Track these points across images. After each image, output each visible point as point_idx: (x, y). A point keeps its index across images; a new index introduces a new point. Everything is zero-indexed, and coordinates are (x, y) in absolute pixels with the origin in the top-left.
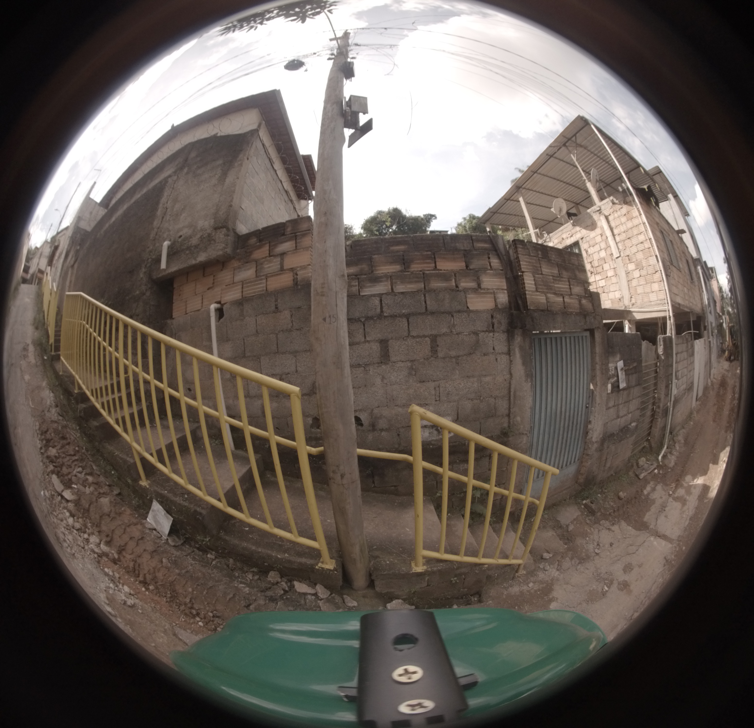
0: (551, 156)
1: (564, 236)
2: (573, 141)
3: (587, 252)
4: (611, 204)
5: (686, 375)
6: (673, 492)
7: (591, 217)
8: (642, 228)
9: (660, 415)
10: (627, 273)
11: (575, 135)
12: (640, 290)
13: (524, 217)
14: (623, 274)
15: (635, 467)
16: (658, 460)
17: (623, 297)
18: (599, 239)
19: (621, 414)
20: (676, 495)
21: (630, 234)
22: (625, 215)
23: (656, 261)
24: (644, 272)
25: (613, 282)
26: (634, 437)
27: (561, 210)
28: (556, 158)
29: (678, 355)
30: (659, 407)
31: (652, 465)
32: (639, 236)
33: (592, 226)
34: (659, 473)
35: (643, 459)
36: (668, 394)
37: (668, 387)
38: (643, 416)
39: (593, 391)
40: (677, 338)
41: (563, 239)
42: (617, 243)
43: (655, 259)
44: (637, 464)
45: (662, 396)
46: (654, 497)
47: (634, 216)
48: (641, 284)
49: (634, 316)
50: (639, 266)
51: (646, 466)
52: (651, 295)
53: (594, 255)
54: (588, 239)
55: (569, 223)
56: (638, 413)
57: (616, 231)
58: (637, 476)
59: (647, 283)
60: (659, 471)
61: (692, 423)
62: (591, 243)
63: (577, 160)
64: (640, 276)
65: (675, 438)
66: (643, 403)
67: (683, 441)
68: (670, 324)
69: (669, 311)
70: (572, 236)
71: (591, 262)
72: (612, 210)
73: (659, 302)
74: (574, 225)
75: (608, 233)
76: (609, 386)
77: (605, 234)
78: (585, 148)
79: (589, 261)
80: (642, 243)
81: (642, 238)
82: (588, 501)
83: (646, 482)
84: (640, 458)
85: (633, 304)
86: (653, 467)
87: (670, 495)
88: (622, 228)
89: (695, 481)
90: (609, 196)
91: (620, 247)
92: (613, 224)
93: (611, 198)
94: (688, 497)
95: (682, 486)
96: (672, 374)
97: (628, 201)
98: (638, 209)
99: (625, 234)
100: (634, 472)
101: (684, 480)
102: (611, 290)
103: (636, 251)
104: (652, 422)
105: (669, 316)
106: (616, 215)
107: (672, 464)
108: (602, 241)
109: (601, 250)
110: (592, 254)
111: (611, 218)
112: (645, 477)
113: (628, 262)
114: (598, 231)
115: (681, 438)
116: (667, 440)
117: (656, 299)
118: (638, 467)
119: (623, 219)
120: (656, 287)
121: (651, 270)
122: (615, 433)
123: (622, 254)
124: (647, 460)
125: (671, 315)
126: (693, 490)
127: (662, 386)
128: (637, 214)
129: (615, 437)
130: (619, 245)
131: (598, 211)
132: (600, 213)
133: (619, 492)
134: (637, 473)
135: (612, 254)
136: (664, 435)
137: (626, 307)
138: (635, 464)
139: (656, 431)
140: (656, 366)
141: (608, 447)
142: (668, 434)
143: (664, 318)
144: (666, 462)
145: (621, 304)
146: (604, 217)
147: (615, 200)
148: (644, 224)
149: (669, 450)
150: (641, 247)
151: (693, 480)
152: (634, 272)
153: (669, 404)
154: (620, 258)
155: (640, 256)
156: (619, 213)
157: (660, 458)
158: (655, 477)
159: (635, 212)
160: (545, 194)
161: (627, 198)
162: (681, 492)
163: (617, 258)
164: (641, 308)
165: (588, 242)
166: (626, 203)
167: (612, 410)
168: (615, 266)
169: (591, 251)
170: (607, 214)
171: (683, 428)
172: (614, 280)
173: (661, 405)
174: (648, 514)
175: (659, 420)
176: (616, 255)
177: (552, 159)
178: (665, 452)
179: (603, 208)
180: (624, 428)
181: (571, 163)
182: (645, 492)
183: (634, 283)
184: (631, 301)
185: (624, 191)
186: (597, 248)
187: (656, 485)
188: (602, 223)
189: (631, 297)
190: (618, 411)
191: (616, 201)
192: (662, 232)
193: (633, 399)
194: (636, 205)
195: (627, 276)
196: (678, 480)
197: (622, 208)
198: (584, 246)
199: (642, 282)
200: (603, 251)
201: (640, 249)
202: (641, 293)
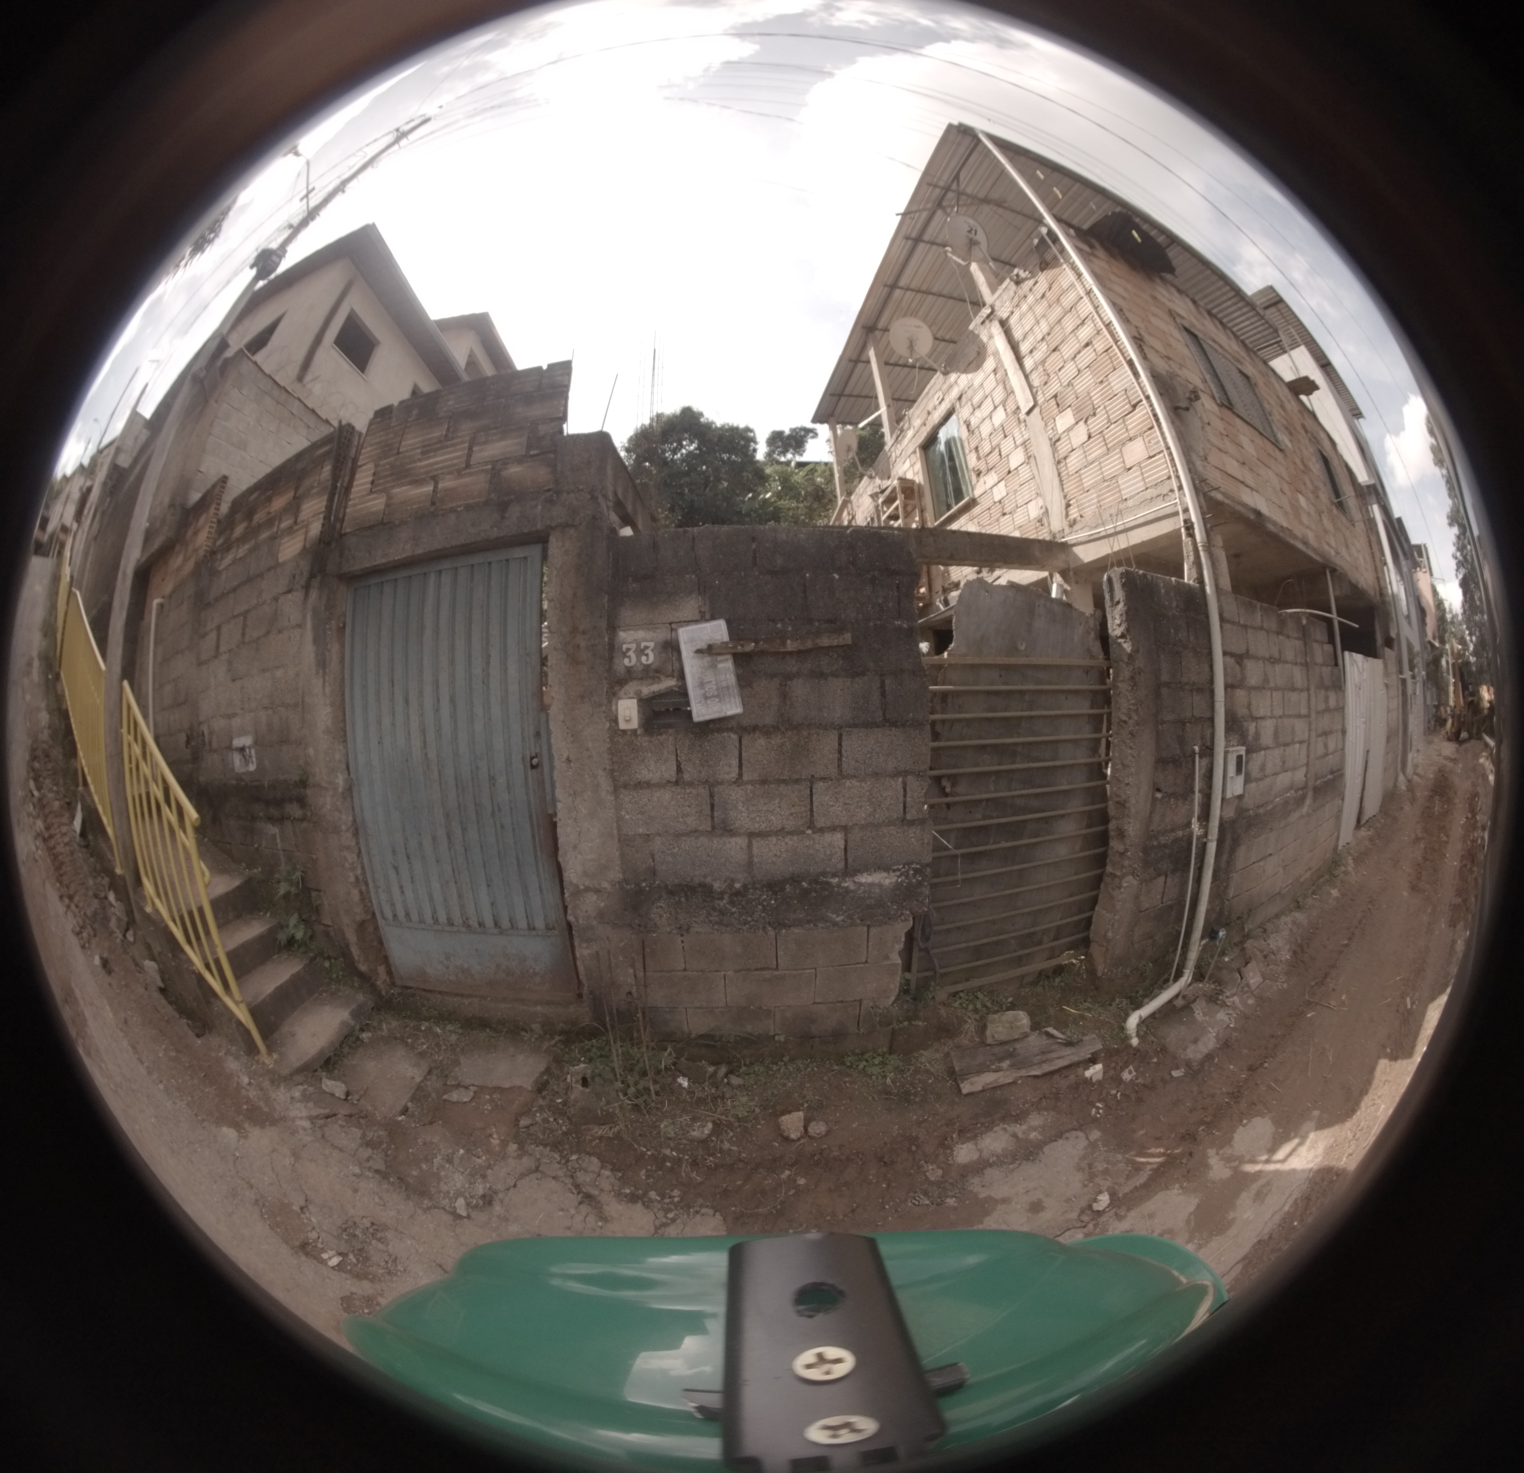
1: (930, 408)
4: (1014, 286)
7: (975, 337)
8: (1086, 307)
10: (1054, 443)
12: (1089, 477)
14: (1044, 450)
16: (1122, 1026)
17: (1047, 512)
18: (990, 383)
21: (1056, 338)
23: (1131, 376)
25: (1023, 479)
32: (1080, 331)
33: (978, 358)
41: (929, 413)
42: (1026, 377)
43: (1129, 374)
46: (1001, 1192)
47: (1065, 286)
48: (1090, 458)
49: (1076, 557)
50: (1085, 416)
51: (1030, 1045)
52: (1123, 480)
53: (982, 427)
54: (970, 393)
55: (937, 374)
57: (1024, 348)
58: (952, 1079)
59: (1109, 451)
60: (1112, 1070)
62: (976, 400)
64: (1090, 437)
69: (1186, 510)
70: (943, 400)
71: (977, 448)
72: (1016, 299)
73: (1150, 493)
74: (946, 373)
75: (1008, 360)
77: (1003, 366)
79: (973, 446)
80: (1087, 345)
81: (1085, 333)
83: (994, 1109)
85: (1073, 524)
88: (1039, 331)
89: (1283, 1152)
91: (1036, 382)
92: (1018, 335)
93: (1015, 272)
96: (1208, 720)
97: (1050, 260)
98: (1072, 265)
99: (1044, 344)
100: (943, 1058)
102: (1020, 502)
103: (1074, 371)
105: (1189, 525)
106: (1025, 307)
108: (998, 384)
109: (995, 408)
110: (978, 427)
111: (1013, 320)
112: (999, 1088)
113: (1056, 412)
114: (989, 364)
117: (1141, 486)
118: (980, 1044)
120: (1137, 450)
121: (1119, 408)
123: (1040, 396)
125: (1194, 520)
128: (1073, 278)
130: (1033, 377)
131: (988, 317)
132: (992, 319)
134: (959, 1069)
135: (1018, 408)
137: (1054, 536)
138: (971, 1027)
140: (1103, 679)
141: (684, 930)
142: (1196, 934)
143: (1174, 537)
144: (1170, 1035)
145: (1044, 532)
146: (999, 325)
147: (1022, 273)
148: (1089, 293)
150: (1086, 357)
152: (1072, 434)
154: (1036, 411)
156: (1030, 299)
157: (1136, 1018)
158: (1074, 1095)
159: (1068, 276)
161: (1047, 254)
163: (1029, 413)
164: (1096, 527)
165: (971, 400)
166: (1044, 265)
168: (1026, 437)
170: (1005, 316)
172: (1025, 473)
176: (1026, 406)
179: (998, 304)
183: (1074, 462)
184: (1065, 516)
186: (988, 406)
187: (1053, 1136)
188: (995, 341)
189: (1068, 505)
192: (1192, 335)
195: (1055, 451)
197: (1036, 282)
198: (962, 414)
199: (1097, 452)
200: (1001, 409)
201: (1082, 366)
202: (1094, 486)
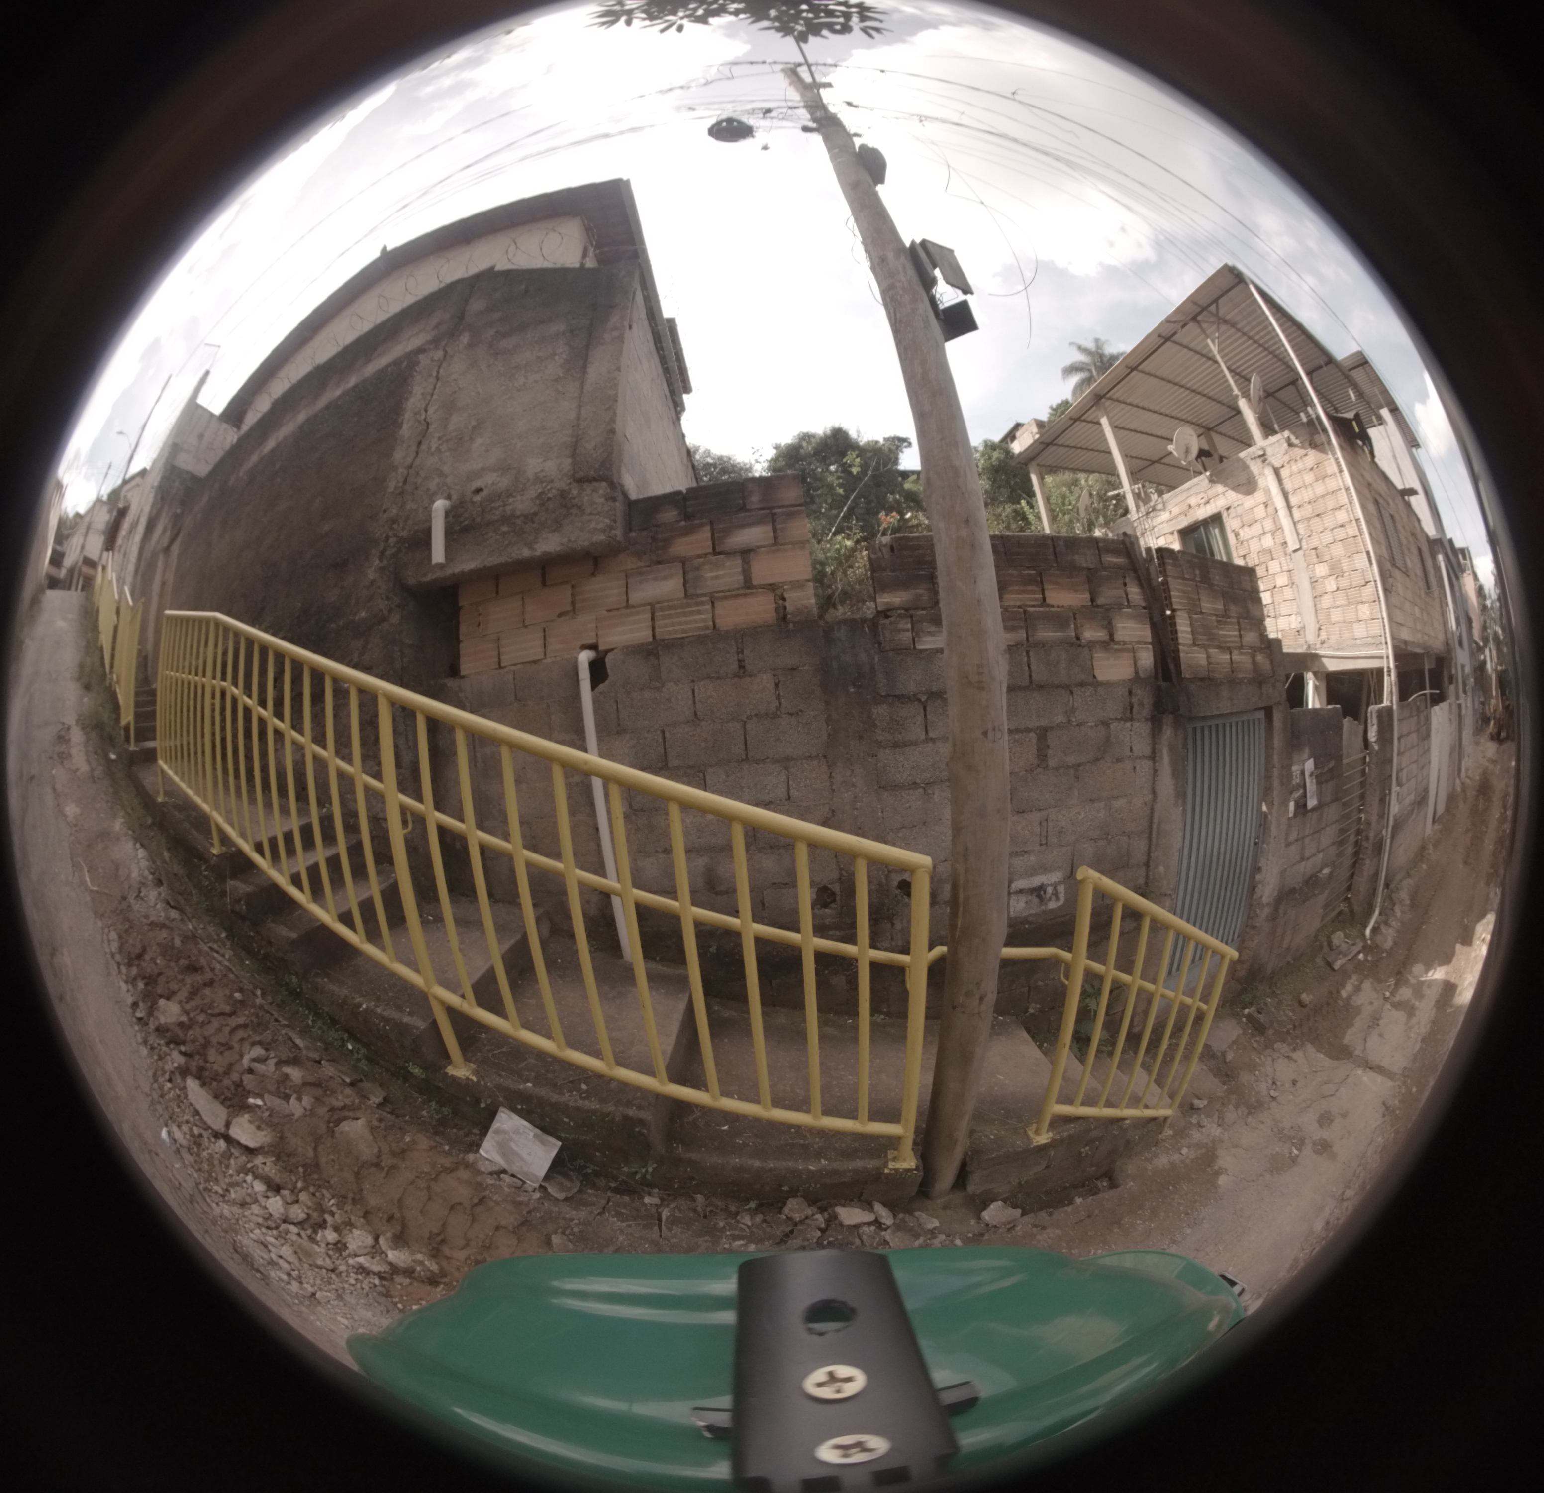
0: (1167, 339)
1: (1193, 501)
2: (1211, 312)
3: (1237, 535)
4: (1285, 445)
5: (1416, 776)
6: (1392, 994)
7: (1246, 467)
8: (1343, 498)
9: (1369, 852)
10: (1314, 582)
11: (1216, 301)
12: (1336, 616)
13: (1109, 453)
14: (1305, 585)
15: (1326, 949)
16: (1364, 935)
17: (1304, 627)
18: (1260, 512)
19: (1307, 854)
20: (1396, 999)
21: (1320, 507)
22: (1312, 469)
23: (1367, 563)
24: (1344, 583)
25: (1287, 597)
26: (1325, 894)
27: (1187, 451)
28: (1175, 343)
29: (1402, 740)
30: (1367, 838)
31: (1354, 944)
32: (1337, 513)
33: (1248, 486)
34: (1366, 960)
35: (1340, 934)
36: (1383, 814)
37: (1383, 801)
38: (1340, 854)
39: (1266, 816)
40: (1400, 707)
41: (1190, 506)
42: (1295, 523)
43: (1366, 559)
44: (1330, 943)
45: (1374, 818)
46: (1359, 1002)
47: (1329, 472)
48: (1338, 603)
49: (1323, 666)
50: (1336, 571)
51: (1344, 947)
52: (1355, 626)
53: (1251, 542)
54: (1239, 510)
55: (1202, 477)
56: (1333, 850)
57: (1294, 500)
58: (1329, 965)
59: (1349, 604)
60: (1366, 955)
61: (1424, 867)
62: (1246, 519)
63: (1219, 352)
64: (1338, 589)
65: (1393, 896)
66: (1342, 831)
67: (1408, 902)
68: (1390, 682)
69: (1388, 657)
70: (1208, 502)
71: (1244, 557)
72: (1286, 458)
73: (1370, 640)
74: (1212, 481)
75: (1279, 502)
76: (1292, 805)
77: (1273, 504)
78: (1233, 325)
79: (1242, 553)
80: (1342, 526)
81: (1342, 516)
82: (1253, 1009)
83: (1345, 975)
84: (1333, 932)
85: (1323, 643)
86: (1355, 949)
87: (1386, 999)
88: (1306, 495)
89: (1430, 974)
90: (1283, 429)
91: (1302, 532)
92: (1288, 486)
93: (1286, 434)
94: (1417, 1003)
95: (1407, 983)
96: (1391, 776)
97: (1318, 443)
98: (1336, 459)
99: (1310, 506)
100: (1324, 958)
101: (1411, 973)
102: (1283, 612)
103: (1330, 540)
104: (1354, 865)
105: (1389, 667)
106: (1295, 468)
107: (1389, 944)
108: (1268, 515)
109: (1264, 533)
110: (1247, 541)
111: (1284, 473)
112: (1342, 966)
113: (1315, 560)
114: (1259, 496)
115: (1404, 895)
116: (1379, 900)
117: (1364, 634)
118: (1331, 949)
119: (1309, 478)
120: (1365, 611)
121: (1357, 580)
122: (1297, 887)
123: (1304, 544)
124: (1347, 936)
125: (1392, 665)
126: (1426, 991)
127: (1373, 799)
128: (1336, 469)
129: (1297, 895)
130: (1300, 526)
131: (1260, 457)
132: (1264, 461)
133: (1300, 993)
134: (1329, 960)
135: (1285, 543)
136: (1375, 890)
137: (1309, 647)
138: (1325, 943)
139: (1362, 883)
140: (1364, 762)
141: (1285, 914)
142: (1381, 889)
143: (1380, 672)
144: (1379, 939)
145: (1301, 641)
146: (1271, 470)
147: (1293, 438)
148: (1347, 489)
149: (1383, 918)
150: (1340, 534)
151: (1426, 973)
152: (1326, 581)
153: (1384, 832)
154: (1300, 553)
155: (1338, 551)
156: (1300, 465)
157: (1368, 932)
158: (1359, 967)
159: (1332, 468)
160: (1149, 410)
161: (1316, 437)
162: (1405, 993)
163: (1295, 551)
164: (1338, 650)
165: (1240, 516)
166: (1314, 445)
167: (1293, 847)
168: (1291, 567)
169: (1245, 533)
170: (1277, 464)
171: (1409, 875)
172: (1288, 593)
173: (1372, 835)
174: (1349, 1032)
175: (1368, 862)
176: (1293, 545)
177: (1168, 344)
178: (1376, 922)
179: (1269, 451)
180: (1311, 878)
181: (1204, 352)
182: (1344, 994)
183: (1326, 601)
184: (1319, 635)
185: (1310, 422)
186: (1257, 529)
187: (1362, 982)
188: (1267, 480)
189: (1320, 629)
190: (1303, 848)
191: (1296, 442)
192: (1376, 502)
193: (1327, 826)
194: (1334, 454)
195: (1313, 588)
196: (1399, 973)
197: (1306, 454)
198: (1231, 523)
199: (1341, 601)
200: (1269, 536)
201: (1339, 537)
202: (1338, 622)
